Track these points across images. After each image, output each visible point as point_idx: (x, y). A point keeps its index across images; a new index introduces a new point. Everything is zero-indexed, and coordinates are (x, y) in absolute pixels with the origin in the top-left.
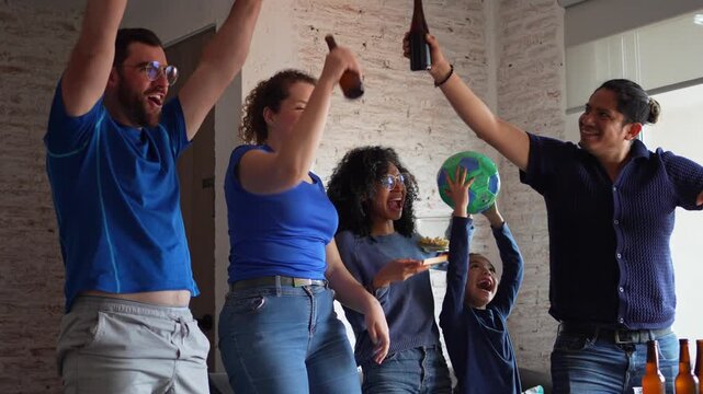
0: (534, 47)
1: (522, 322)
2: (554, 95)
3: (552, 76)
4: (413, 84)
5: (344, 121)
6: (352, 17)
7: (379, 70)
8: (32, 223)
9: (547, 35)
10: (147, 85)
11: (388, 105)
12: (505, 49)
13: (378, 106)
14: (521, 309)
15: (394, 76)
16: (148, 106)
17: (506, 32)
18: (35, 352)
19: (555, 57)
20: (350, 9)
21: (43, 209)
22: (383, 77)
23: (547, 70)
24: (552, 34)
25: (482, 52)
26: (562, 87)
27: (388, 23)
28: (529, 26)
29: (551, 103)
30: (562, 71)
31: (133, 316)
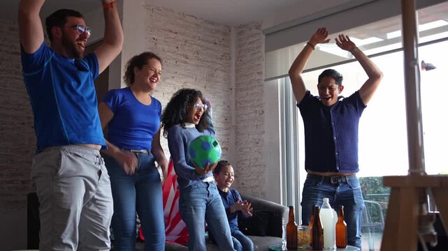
0: (251, 52)
1: (243, 172)
2: (260, 73)
3: (259, 65)
4: (198, 66)
5: (168, 81)
6: (172, 35)
7: (183, 59)
8: (23, 124)
9: (257, 48)
10: (78, 36)
11: (187, 74)
12: (239, 53)
13: (183, 75)
14: (243, 166)
15: (190, 62)
16: (78, 48)
17: (240, 46)
18: (23, 182)
19: (260, 57)
20: (171, 31)
21: (29, 117)
22: (185, 62)
23: (257, 63)
24: (260, 47)
25: (229, 54)
26: (263, 70)
27: (188, 39)
28: (250, 43)
29: (258, 77)
30: (263, 63)
31: (78, 153)
